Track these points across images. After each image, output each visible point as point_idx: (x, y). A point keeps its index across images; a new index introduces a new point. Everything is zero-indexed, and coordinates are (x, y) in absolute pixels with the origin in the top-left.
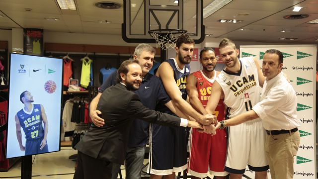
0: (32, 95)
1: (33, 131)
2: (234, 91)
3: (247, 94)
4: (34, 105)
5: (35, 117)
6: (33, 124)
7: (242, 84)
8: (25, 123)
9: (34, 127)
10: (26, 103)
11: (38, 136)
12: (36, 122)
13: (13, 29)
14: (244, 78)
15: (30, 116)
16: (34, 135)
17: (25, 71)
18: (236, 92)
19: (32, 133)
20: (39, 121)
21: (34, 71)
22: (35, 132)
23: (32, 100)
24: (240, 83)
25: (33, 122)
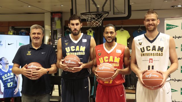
0: (8, 59)
1: (9, 82)
4: (9, 66)
5: (10, 74)
6: (9, 78)
8: (3, 77)
9: (9, 80)
10: (4, 65)
11: (13, 86)
12: (11, 77)
15: (7, 73)
16: (9, 85)
19: (8, 84)
20: (13, 76)
21: (9, 44)
23: (7, 63)
25: (9, 76)
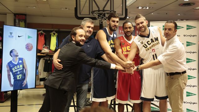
0: (18, 52)
1: (18, 75)
2: (146, 48)
3: (154, 49)
4: (19, 58)
5: (19, 66)
6: (18, 70)
7: (150, 43)
8: (13, 69)
9: (19, 72)
10: (14, 57)
11: (22, 78)
12: (20, 69)
13: (7, 14)
14: (152, 39)
15: (16, 65)
17: (13, 36)
18: (147, 48)
19: (17, 76)
20: (22, 69)
22: (20, 75)
23: (17, 55)
24: (149, 43)
25: (18, 69)
